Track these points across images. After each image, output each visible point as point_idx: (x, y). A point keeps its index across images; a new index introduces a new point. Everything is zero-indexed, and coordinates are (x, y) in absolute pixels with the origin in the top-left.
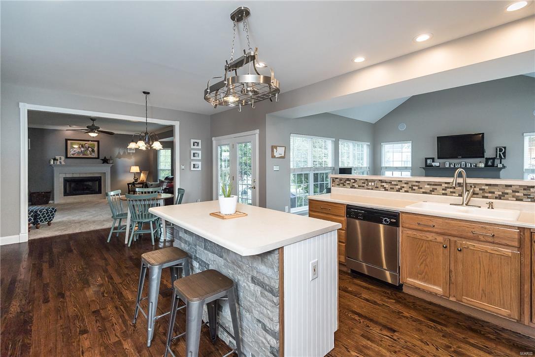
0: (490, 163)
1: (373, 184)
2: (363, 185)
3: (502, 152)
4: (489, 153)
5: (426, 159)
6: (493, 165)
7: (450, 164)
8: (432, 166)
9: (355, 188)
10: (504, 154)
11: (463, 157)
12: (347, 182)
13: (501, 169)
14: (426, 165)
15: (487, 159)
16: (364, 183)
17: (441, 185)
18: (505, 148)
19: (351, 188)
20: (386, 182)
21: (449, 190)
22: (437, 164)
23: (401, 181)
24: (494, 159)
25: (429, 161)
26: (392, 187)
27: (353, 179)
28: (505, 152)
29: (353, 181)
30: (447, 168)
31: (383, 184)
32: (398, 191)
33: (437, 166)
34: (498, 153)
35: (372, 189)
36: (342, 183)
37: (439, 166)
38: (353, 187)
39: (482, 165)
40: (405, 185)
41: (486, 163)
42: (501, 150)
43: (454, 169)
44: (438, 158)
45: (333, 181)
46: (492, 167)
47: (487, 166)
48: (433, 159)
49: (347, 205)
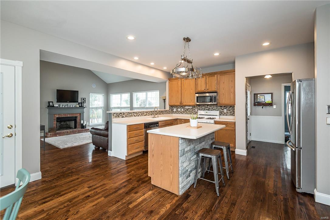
0: (80, 105)
1: (131, 114)
3: (84, 100)
4: (80, 101)
5: (49, 102)
6: (82, 106)
7: (62, 105)
8: (53, 106)
9: (124, 117)
10: (85, 101)
11: (70, 102)
12: (120, 115)
13: (85, 107)
14: (49, 106)
16: (127, 114)
17: (148, 112)
18: (85, 98)
19: (122, 117)
22: (57, 106)
23: (139, 112)
24: (82, 103)
25: (51, 104)
28: (85, 100)
29: (123, 114)
30: (63, 108)
31: (134, 114)
32: (138, 116)
33: (57, 107)
35: (130, 117)
36: (118, 116)
37: (58, 107)
39: (78, 106)
41: (79, 105)
42: (84, 99)
43: (65, 108)
44: (57, 102)
45: (113, 115)
46: (82, 107)
47: (79, 106)
48: (52, 102)
49: (145, 123)
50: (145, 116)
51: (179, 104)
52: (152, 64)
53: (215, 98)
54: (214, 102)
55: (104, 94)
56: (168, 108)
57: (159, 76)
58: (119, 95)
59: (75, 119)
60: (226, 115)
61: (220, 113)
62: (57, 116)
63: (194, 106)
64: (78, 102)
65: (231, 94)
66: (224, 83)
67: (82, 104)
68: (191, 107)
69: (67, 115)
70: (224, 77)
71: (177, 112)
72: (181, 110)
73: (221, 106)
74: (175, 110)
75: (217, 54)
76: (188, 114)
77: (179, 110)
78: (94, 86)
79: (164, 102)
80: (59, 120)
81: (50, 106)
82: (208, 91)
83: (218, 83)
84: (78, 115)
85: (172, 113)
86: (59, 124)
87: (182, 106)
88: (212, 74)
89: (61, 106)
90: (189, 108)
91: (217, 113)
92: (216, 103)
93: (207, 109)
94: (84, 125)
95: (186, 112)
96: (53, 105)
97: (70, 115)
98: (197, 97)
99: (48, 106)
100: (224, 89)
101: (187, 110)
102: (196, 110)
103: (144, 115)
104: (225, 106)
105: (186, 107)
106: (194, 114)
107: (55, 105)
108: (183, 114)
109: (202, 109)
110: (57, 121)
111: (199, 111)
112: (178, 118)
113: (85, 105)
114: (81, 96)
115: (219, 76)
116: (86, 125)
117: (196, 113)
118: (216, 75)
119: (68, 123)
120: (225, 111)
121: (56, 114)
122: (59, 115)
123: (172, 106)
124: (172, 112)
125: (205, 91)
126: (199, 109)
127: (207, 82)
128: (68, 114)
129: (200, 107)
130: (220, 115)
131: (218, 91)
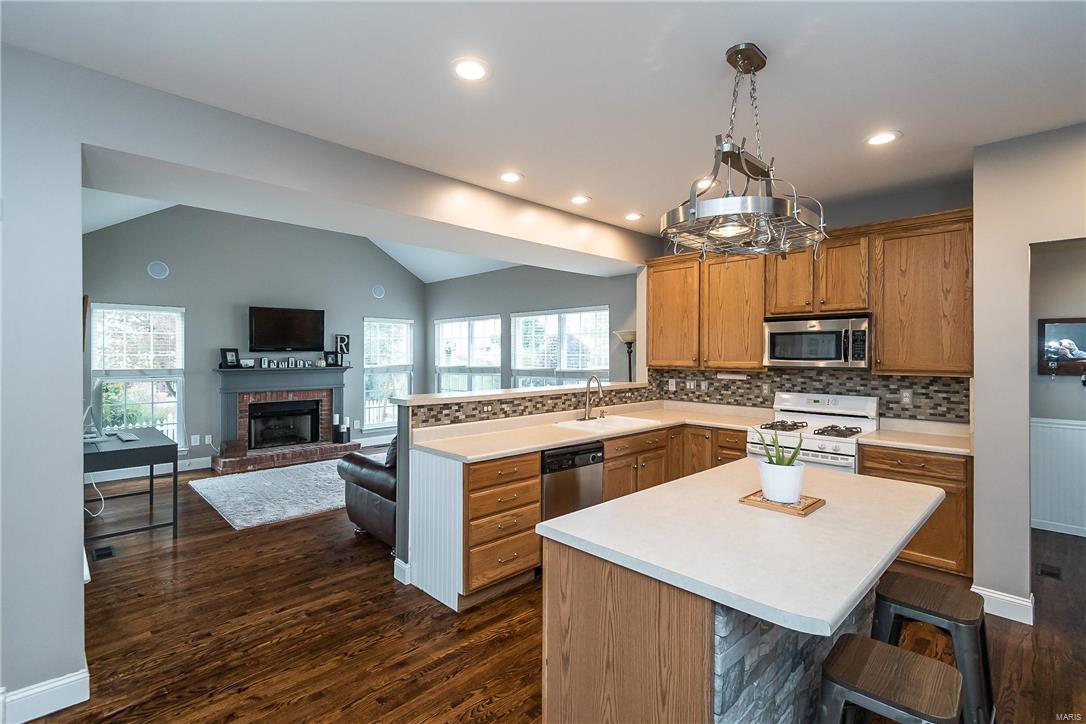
0: (330, 361)
1: (490, 408)
2: (474, 413)
3: (344, 342)
4: (328, 345)
5: (224, 352)
6: (336, 364)
7: (269, 362)
8: (238, 366)
9: (460, 421)
10: (347, 345)
11: (295, 350)
13: (346, 368)
14: (224, 365)
15: (327, 354)
16: (474, 409)
17: (560, 398)
18: (348, 337)
20: (506, 403)
21: (568, 403)
22: (251, 363)
23: (524, 398)
24: (335, 353)
25: (231, 357)
26: (514, 409)
27: (456, 404)
28: (348, 343)
29: (457, 408)
30: (274, 370)
31: (504, 406)
32: (521, 414)
33: (251, 367)
34: (339, 344)
35: (488, 418)
37: (253, 367)
38: (456, 420)
39: (322, 364)
40: (528, 404)
41: (326, 360)
42: (342, 340)
43: (278, 371)
44: (251, 350)
45: (414, 414)
46: (335, 366)
47: (328, 365)
48: (236, 351)
49: (543, 452)
50: (548, 411)
51: (692, 364)
52: (579, 201)
53: (859, 338)
54: (854, 358)
55: (412, 322)
56: (642, 378)
57: (607, 250)
58: (463, 323)
59: (313, 409)
60: (913, 417)
61: (880, 405)
62: (252, 400)
63: (755, 375)
64: (321, 348)
65: (943, 322)
66: (903, 273)
67: (336, 357)
68: (744, 378)
69: (285, 395)
70: (904, 248)
71: (681, 395)
72: (699, 386)
73: (887, 379)
74: (672, 386)
75: (882, 138)
76: (729, 403)
77: (690, 385)
78: (379, 294)
79: (630, 353)
80: (259, 412)
81: (226, 366)
82: (824, 308)
83: (876, 276)
84: (325, 394)
85: (661, 398)
86: (257, 426)
87: (702, 373)
89: (265, 366)
90: (733, 381)
91: (870, 405)
92: (863, 364)
93: (817, 385)
94: (344, 429)
95: (721, 393)
96: (238, 361)
97: (294, 395)
98: (773, 336)
99: (221, 366)
100: (902, 301)
101: (726, 387)
102: (766, 389)
103: (546, 408)
104: (903, 378)
105: (719, 376)
106: (754, 405)
107: (243, 362)
108: (705, 401)
109: (794, 386)
110: (251, 416)
111: (779, 394)
112: (688, 421)
113: (347, 359)
114: (331, 330)
115: (879, 242)
116: (348, 429)
117: (767, 402)
118: (863, 242)
119: (290, 421)
120: (906, 397)
121: (249, 393)
122: (258, 397)
123: (658, 373)
124: (663, 394)
125: (808, 308)
126: (781, 388)
127: (821, 270)
128: (288, 392)
129: (785, 377)
130: (881, 415)
131: (876, 310)
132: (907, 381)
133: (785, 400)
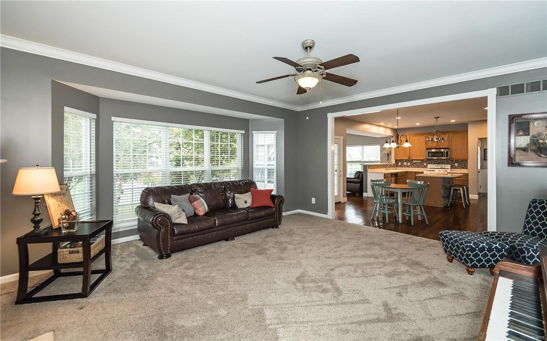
49: (391, 174)
50: (382, 167)
51: (407, 158)
53: (447, 153)
54: (446, 157)
56: (393, 162)
57: (389, 133)
60: (458, 168)
61: (451, 166)
63: (422, 161)
65: (463, 150)
66: (456, 141)
68: (419, 161)
70: (456, 136)
71: (402, 166)
72: (407, 164)
73: (452, 161)
74: (400, 164)
75: (453, 121)
77: (405, 164)
79: (388, 156)
83: (450, 141)
85: (397, 166)
87: (409, 160)
88: (445, 133)
90: (416, 162)
91: (449, 166)
92: (448, 158)
95: (413, 165)
98: (429, 152)
100: (456, 146)
101: (415, 164)
102: (425, 164)
105: (413, 161)
106: (422, 167)
108: (409, 167)
109: (432, 163)
111: (428, 165)
115: (451, 134)
117: (426, 167)
118: (448, 134)
120: (456, 165)
123: (397, 161)
125: (436, 147)
126: (429, 163)
129: (429, 161)
130: (451, 168)
131: (450, 147)
132: (456, 161)
133: (429, 166)
